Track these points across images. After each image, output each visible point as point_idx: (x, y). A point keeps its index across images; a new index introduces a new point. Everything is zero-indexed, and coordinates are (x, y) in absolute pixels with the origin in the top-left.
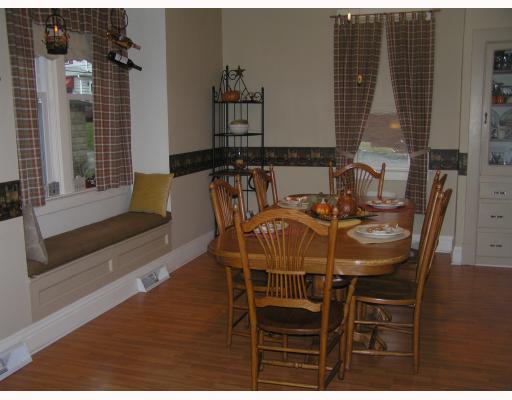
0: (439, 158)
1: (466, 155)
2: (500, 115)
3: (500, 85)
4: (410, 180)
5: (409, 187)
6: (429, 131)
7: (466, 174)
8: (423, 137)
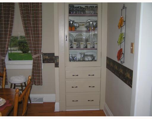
0: (47, 57)
1: (58, 57)
2: (74, 36)
3: (73, 21)
4: (33, 69)
5: (33, 72)
6: (41, 44)
7: (58, 67)
8: (38, 47)
